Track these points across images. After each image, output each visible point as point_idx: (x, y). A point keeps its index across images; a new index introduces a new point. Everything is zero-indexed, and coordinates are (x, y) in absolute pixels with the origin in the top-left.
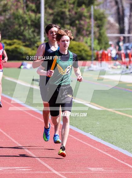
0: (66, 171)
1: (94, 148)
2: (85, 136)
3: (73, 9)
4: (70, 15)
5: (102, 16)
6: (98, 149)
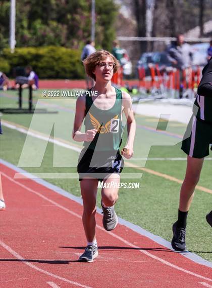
5: (109, 7)
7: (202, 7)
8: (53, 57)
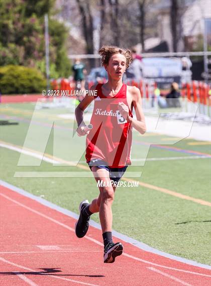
0: (5, 251)
1: (47, 217)
2: (35, 201)
3: (19, 20)
4: (15, 29)
5: (61, 30)
6: (52, 220)
7: (142, 27)
8: (12, 76)
